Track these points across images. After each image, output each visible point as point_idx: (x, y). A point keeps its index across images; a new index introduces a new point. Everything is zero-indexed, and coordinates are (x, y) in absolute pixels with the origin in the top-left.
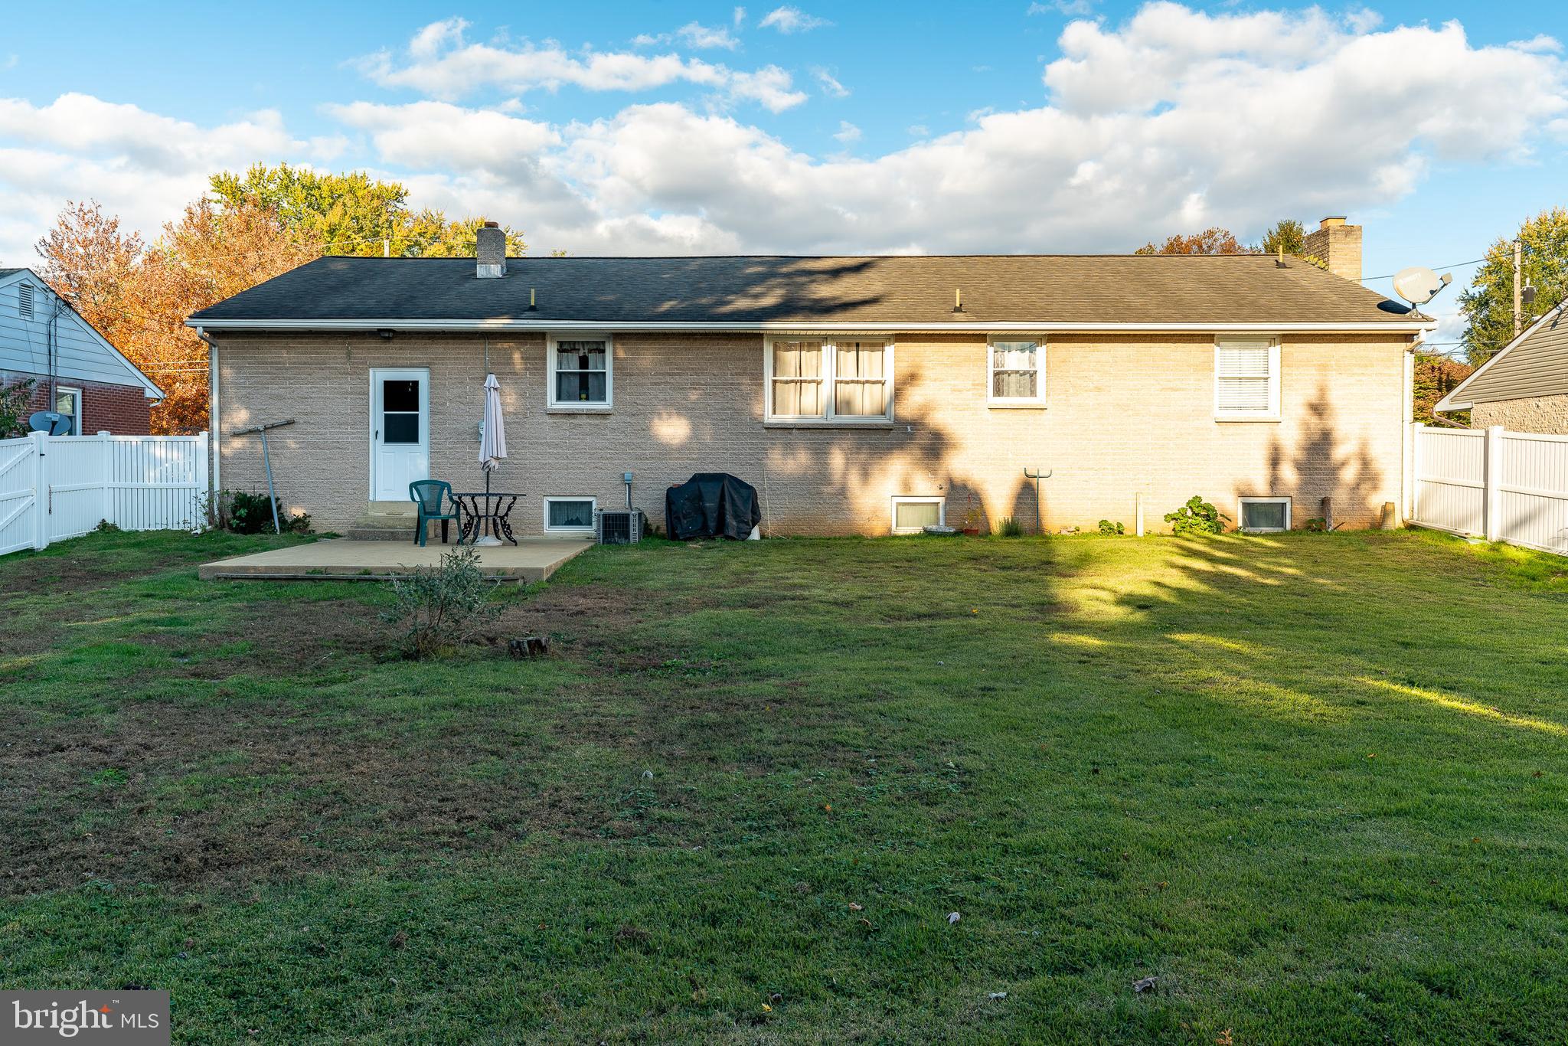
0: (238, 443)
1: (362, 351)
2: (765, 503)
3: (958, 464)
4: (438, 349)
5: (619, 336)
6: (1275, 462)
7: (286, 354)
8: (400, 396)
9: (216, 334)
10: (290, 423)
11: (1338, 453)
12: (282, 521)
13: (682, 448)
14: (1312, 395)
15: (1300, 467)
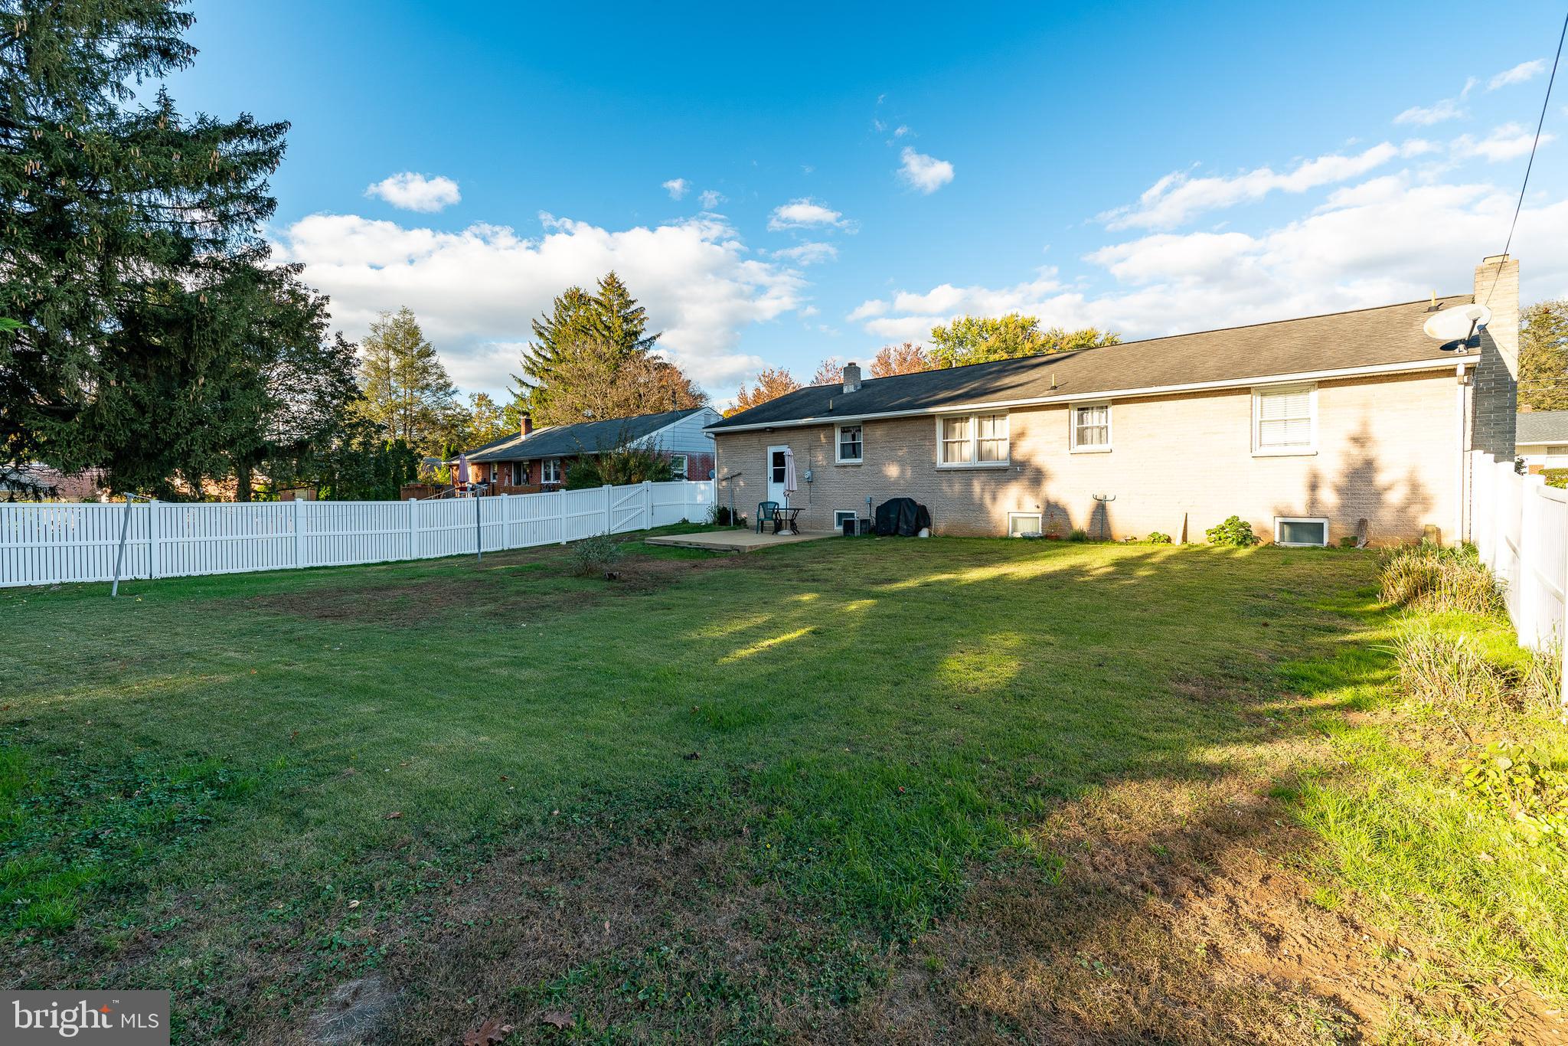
0: (724, 483)
1: (766, 438)
2: (935, 516)
3: (1053, 490)
4: (792, 435)
5: (866, 422)
6: (1314, 487)
7: (741, 441)
8: (779, 459)
9: (717, 434)
10: (740, 474)
11: (1381, 479)
12: (735, 520)
13: (896, 483)
14: (1354, 429)
15: (1339, 490)
